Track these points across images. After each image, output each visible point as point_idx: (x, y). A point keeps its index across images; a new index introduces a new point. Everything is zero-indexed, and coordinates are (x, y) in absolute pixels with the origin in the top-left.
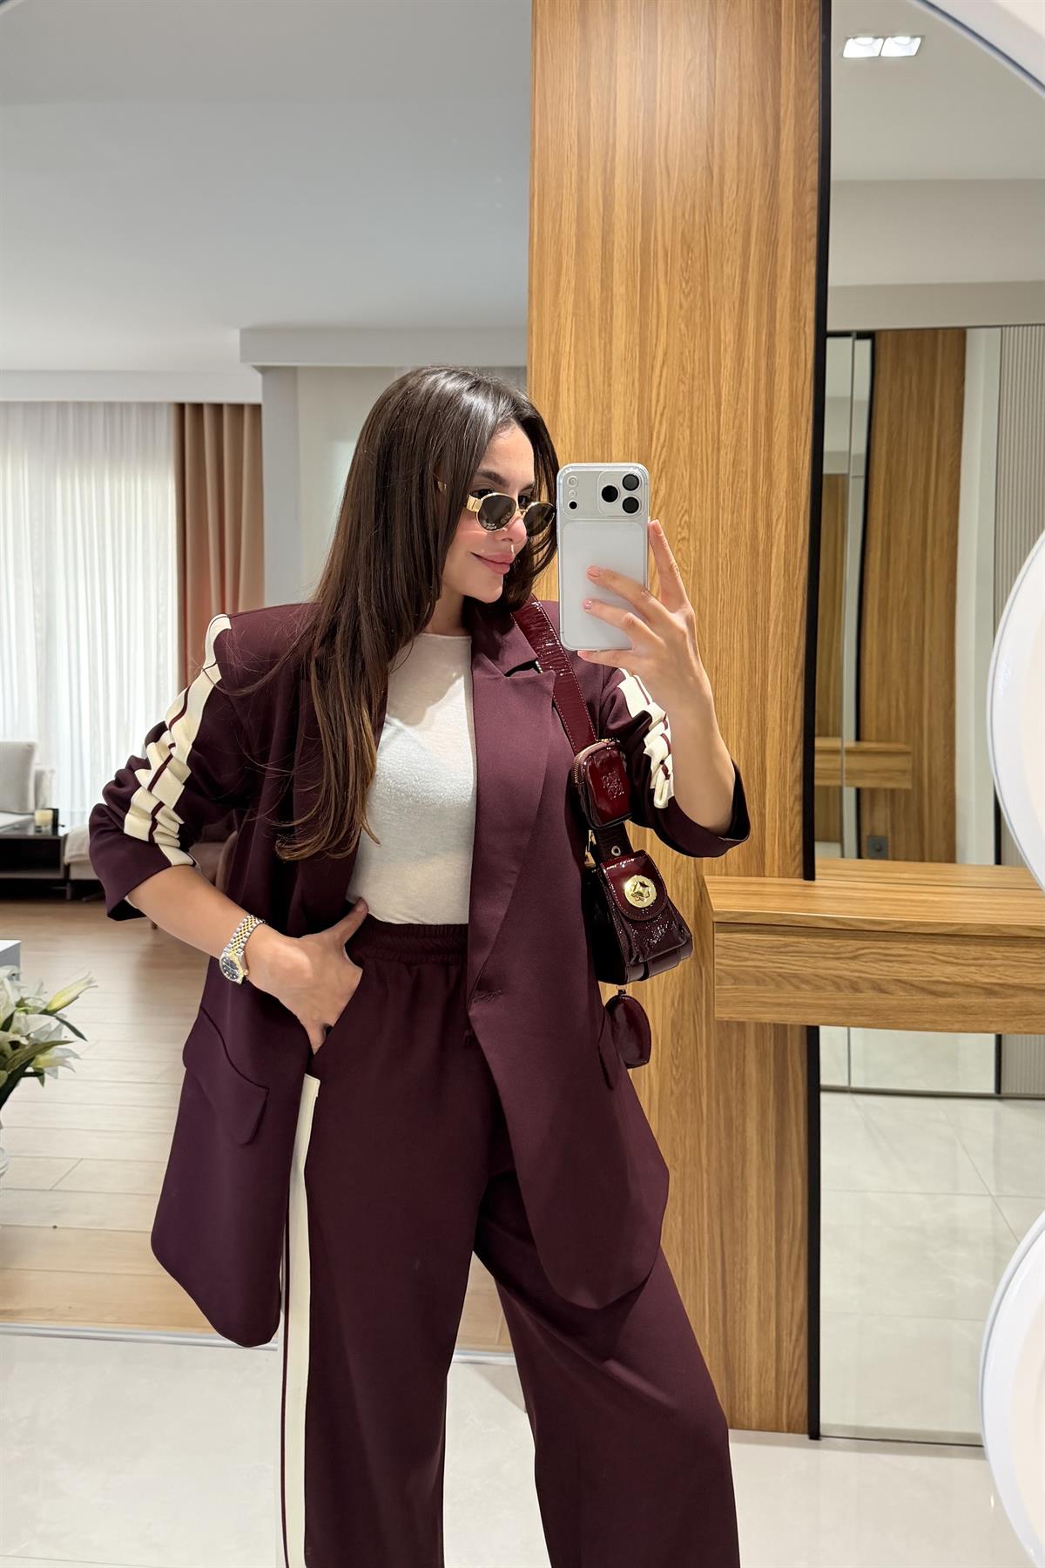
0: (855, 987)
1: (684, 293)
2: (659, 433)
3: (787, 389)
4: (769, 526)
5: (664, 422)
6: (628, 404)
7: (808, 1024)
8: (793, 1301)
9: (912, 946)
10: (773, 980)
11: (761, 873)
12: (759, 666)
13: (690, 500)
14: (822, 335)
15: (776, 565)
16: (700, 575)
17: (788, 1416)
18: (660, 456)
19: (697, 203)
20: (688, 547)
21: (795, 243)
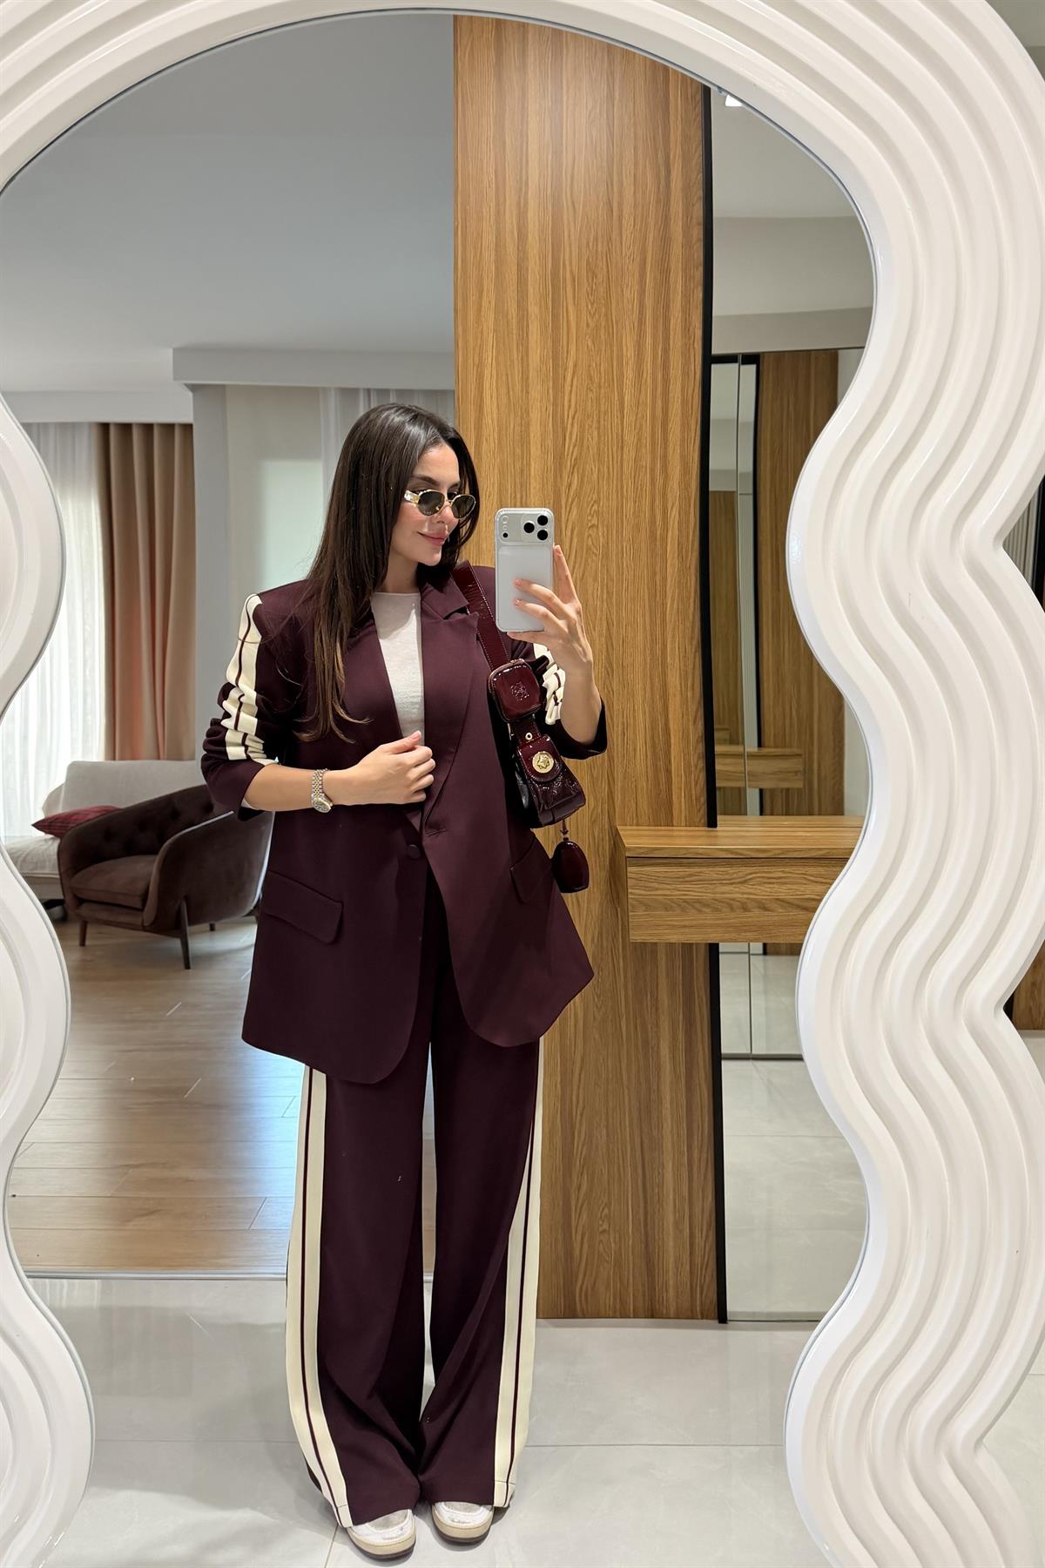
0: (744, 907)
1: (590, 313)
2: (571, 434)
3: (680, 395)
4: (665, 513)
5: (576, 424)
6: (544, 409)
7: (710, 942)
8: (703, 1200)
9: (787, 870)
10: (680, 906)
11: (670, 823)
12: (659, 637)
13: (598, 492)
14: (709, 359)
15: (672, 547)
16: (607, 558)
17: (701, 1305)
18: (572, 454)
19: (600, 234)
20: (598, 533)
21: (685, 270)
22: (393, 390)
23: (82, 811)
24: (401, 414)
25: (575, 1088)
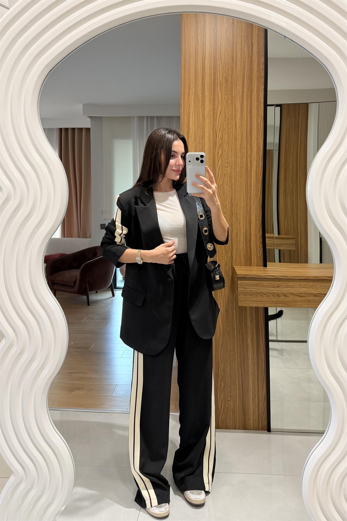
0: (278, 295)
1: (225, 94)
2: (219, 136)
3: (256, 122)
4: (251, 162)
5: (220, 132)
6: (210, 127)
7: (265, 307)
8: (262, 391)
9: (294, 283)
10: (255, 294)
11: (251, 265)
12: (249, 204)
13: (228, 155)
14: (266, 105)
15: (253, 174)
16: (231, 177)
17: (261, 426)
18: (219, 142)
19: (229, 68)
20: (228, 169)
21: (258, 79)
22: (155, 116)
23: (53, 255)
24: (164, 131)
25: (220, 353)
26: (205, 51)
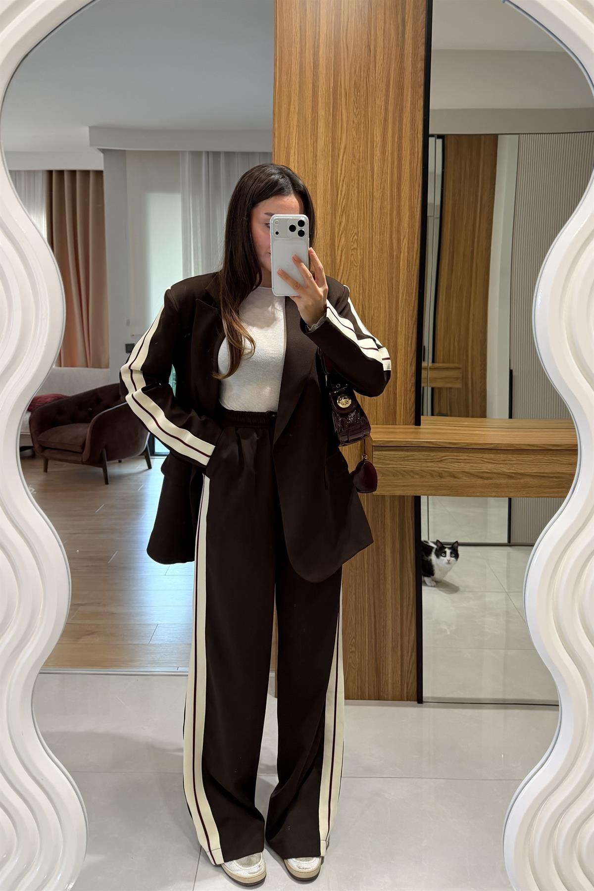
0: (441, 475)
1: (355, 115)
2: (341, 191)
3: (408, 168)
4: (399, 242)
5: (344, 185)
6: (326, 175)
8: (409, 636)
9: (471, 455)
10: (401, 474)
11: (395, 423)
12: (394, 316)
13: (358, 228)
14: (426, 135)
15: (403, 263)
16: (363, 267)
17: (407, 693)
18: (342, 204)
19: (362, 66)
20: (357, 253)
21: (413, 88)
22: (223, 152)
23: (43, 396)
26: (319, 32)
